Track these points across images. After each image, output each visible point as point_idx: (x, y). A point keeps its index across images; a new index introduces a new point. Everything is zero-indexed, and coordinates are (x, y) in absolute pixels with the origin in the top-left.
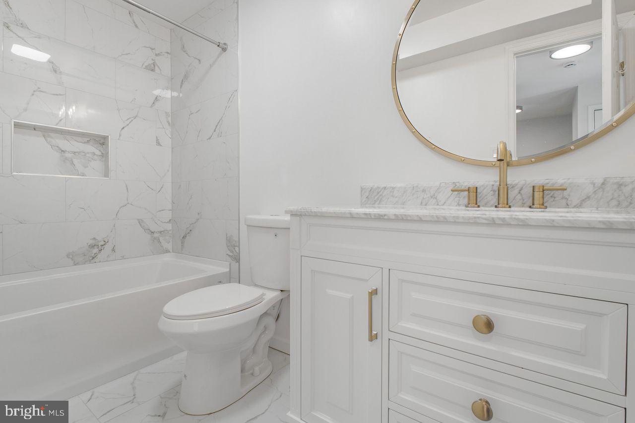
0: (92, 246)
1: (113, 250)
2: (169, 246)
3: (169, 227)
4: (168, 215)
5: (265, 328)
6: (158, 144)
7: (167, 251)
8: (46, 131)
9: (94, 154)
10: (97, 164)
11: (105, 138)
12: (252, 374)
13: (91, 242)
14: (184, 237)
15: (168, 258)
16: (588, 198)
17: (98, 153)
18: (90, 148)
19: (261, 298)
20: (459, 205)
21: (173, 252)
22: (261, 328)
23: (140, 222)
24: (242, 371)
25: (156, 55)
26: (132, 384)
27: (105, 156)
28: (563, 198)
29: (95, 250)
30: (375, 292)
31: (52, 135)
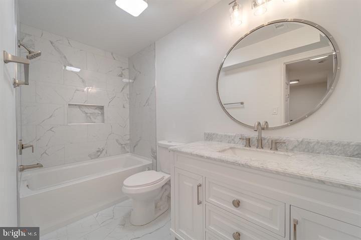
0: (98, 151)
1: (106, 153)
2: (128, 150)
3: (129, 142)
4: (128, 137)
5: (166, 190)
6: (124, 107)
7: (128, 152)
8: (80, 106)
9: (99, 113)
10: (100, 118)
11: (103, 107)
12: (160, 209)
13: (98, 150)
14: (135, 147)
15: (128, 155)
16: (296, 147)
17: (100, 113)
18: (97, 111)
19: (163, 178)
20: (243, 144)
21: (131, 152)
22: (164, 190)
23: (117, 141)
24: (156, 207)
25: (123, 70)
26: (113, 210)
27: (103, 114)
28: (285, 146)
29: (99, 153)
30: (200, 185)
31: (83, 107)
